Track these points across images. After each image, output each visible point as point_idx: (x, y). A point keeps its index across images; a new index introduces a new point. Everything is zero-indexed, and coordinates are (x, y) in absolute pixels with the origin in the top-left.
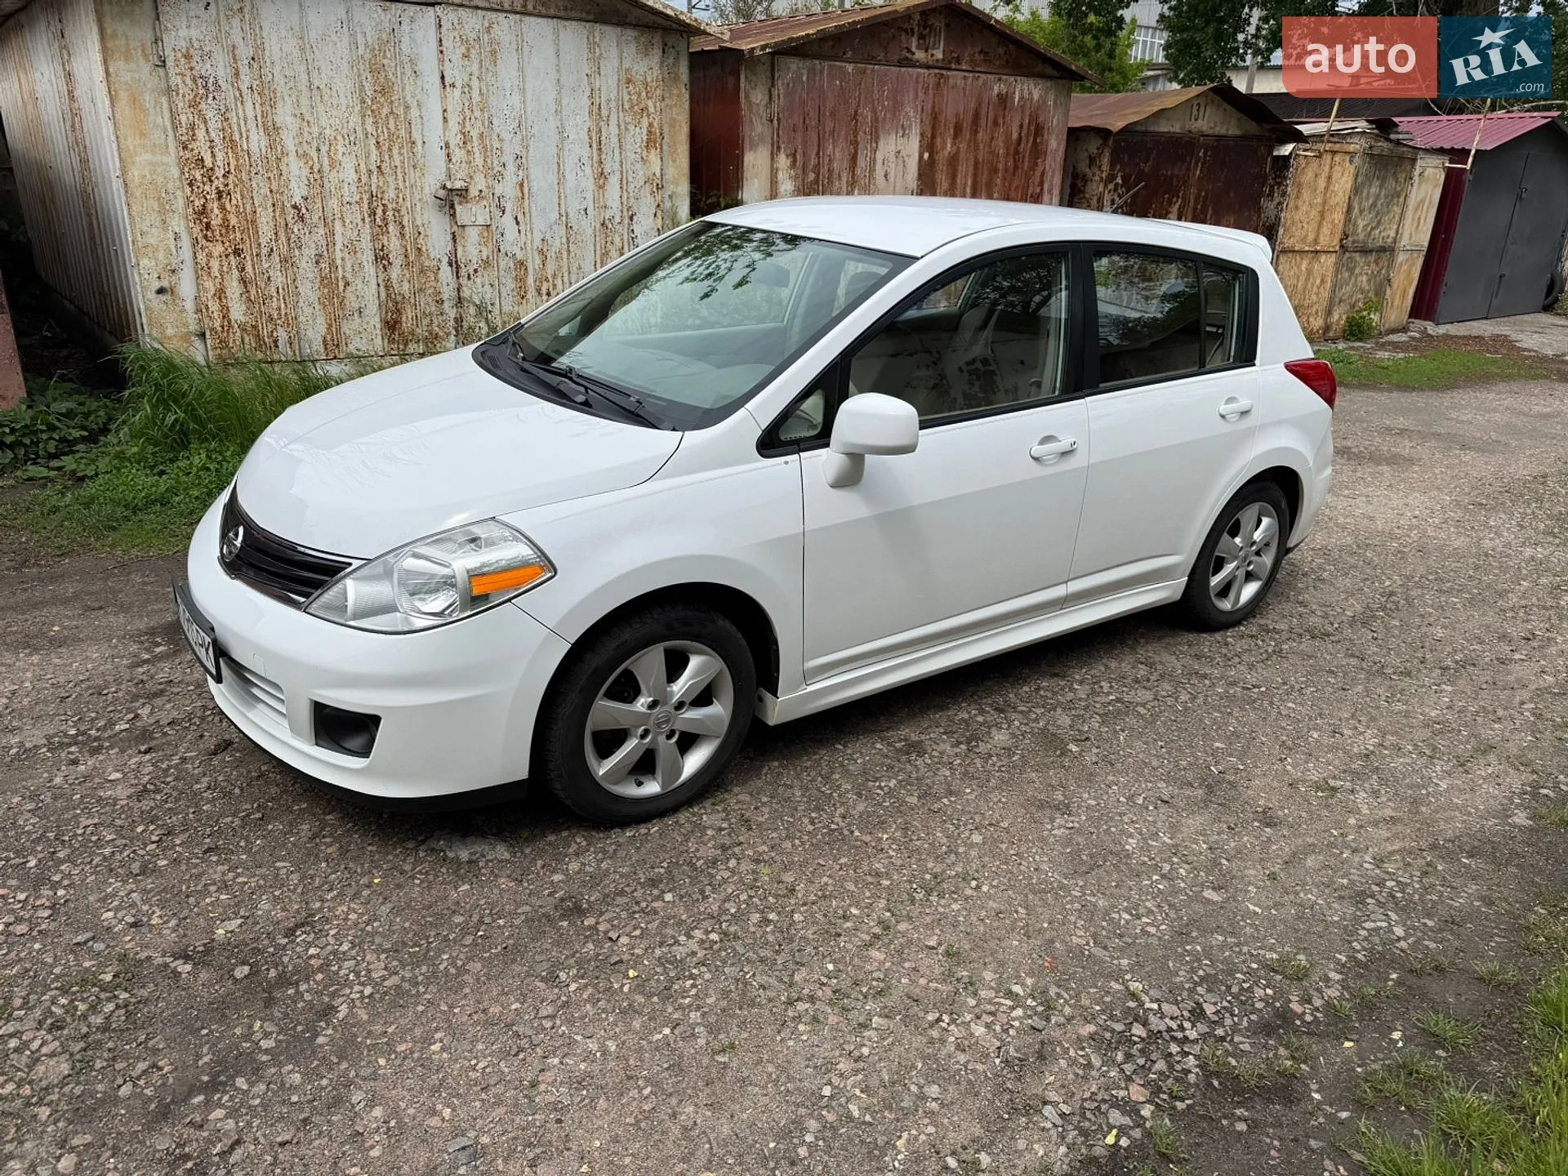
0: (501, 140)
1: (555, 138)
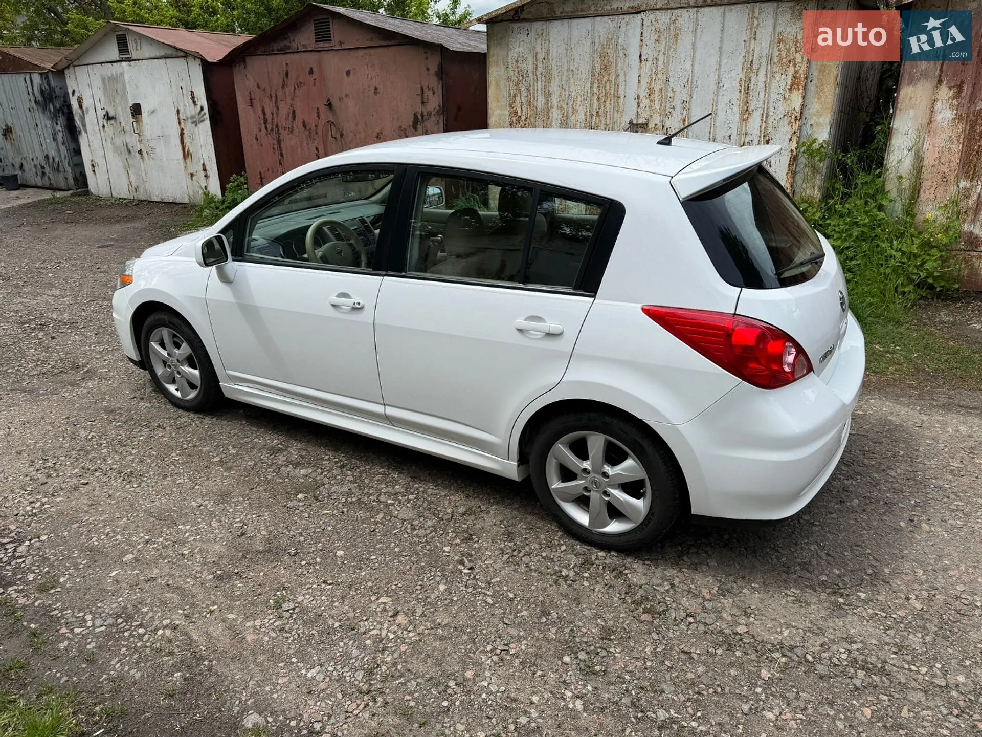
0: (674, 92)
1: (713, 86)
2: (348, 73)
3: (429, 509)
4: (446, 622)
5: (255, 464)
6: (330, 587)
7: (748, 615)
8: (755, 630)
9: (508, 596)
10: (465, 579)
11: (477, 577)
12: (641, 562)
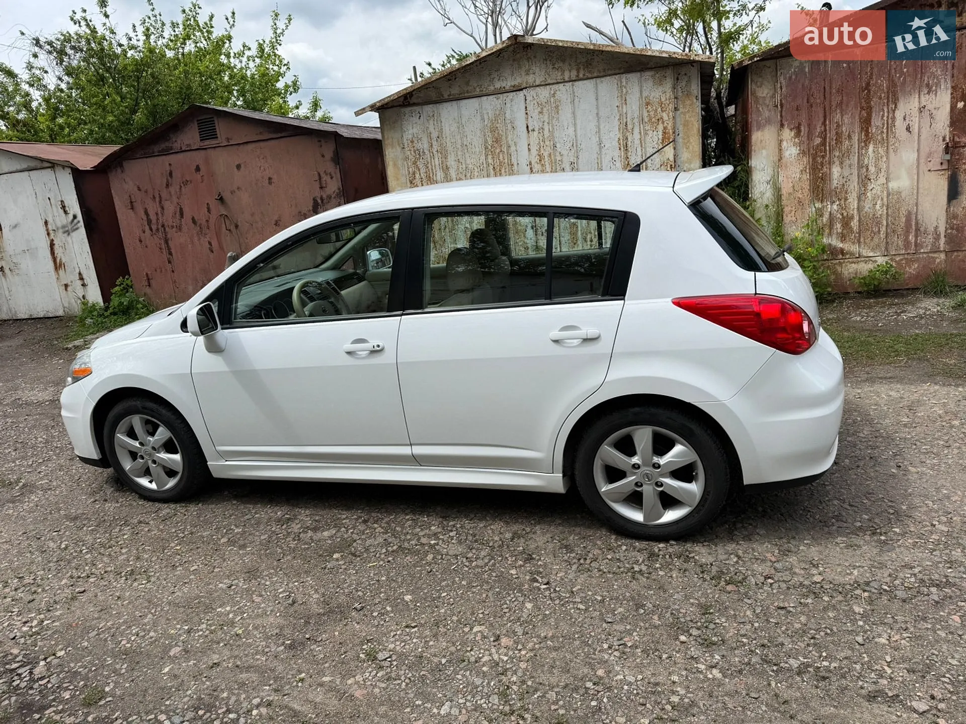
0: (562, 155)
1: (596, 148)
2: (238, 167)
3: (476, 541)
4: (551, 634)
5: (270, 537)
6: (416, 629)
7: (816, 566)
8: (830, 576)
9: (596, 599)
10: (547, 593)
11: (557, 589)
12: (701, 545)
